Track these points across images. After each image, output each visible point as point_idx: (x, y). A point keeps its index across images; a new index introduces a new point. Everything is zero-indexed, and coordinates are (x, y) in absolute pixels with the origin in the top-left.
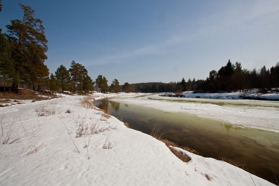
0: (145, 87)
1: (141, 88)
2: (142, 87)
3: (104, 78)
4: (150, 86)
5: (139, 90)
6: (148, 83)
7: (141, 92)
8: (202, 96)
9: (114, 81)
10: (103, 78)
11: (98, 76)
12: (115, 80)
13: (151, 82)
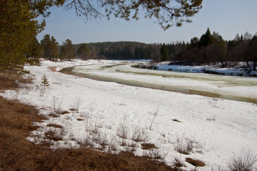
0: (112, 50)
1: (107, 51)
2: (107, 49)
3: (53, 38)
4: (121, 48)
5: (103, 56)
6: (117, 43)
7: (106, 58)
8: (174, 69)
9: (65, 42)
10: (51, 38)
11: (44, 37)
12: (68, 40)
13: (123, 41)
